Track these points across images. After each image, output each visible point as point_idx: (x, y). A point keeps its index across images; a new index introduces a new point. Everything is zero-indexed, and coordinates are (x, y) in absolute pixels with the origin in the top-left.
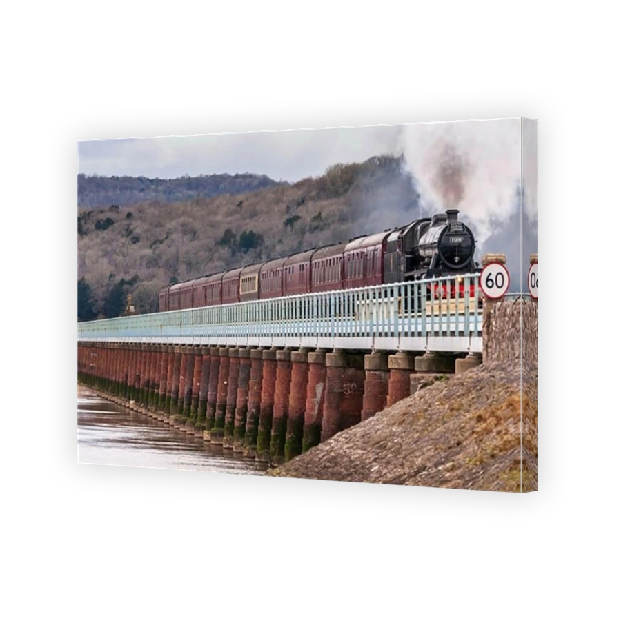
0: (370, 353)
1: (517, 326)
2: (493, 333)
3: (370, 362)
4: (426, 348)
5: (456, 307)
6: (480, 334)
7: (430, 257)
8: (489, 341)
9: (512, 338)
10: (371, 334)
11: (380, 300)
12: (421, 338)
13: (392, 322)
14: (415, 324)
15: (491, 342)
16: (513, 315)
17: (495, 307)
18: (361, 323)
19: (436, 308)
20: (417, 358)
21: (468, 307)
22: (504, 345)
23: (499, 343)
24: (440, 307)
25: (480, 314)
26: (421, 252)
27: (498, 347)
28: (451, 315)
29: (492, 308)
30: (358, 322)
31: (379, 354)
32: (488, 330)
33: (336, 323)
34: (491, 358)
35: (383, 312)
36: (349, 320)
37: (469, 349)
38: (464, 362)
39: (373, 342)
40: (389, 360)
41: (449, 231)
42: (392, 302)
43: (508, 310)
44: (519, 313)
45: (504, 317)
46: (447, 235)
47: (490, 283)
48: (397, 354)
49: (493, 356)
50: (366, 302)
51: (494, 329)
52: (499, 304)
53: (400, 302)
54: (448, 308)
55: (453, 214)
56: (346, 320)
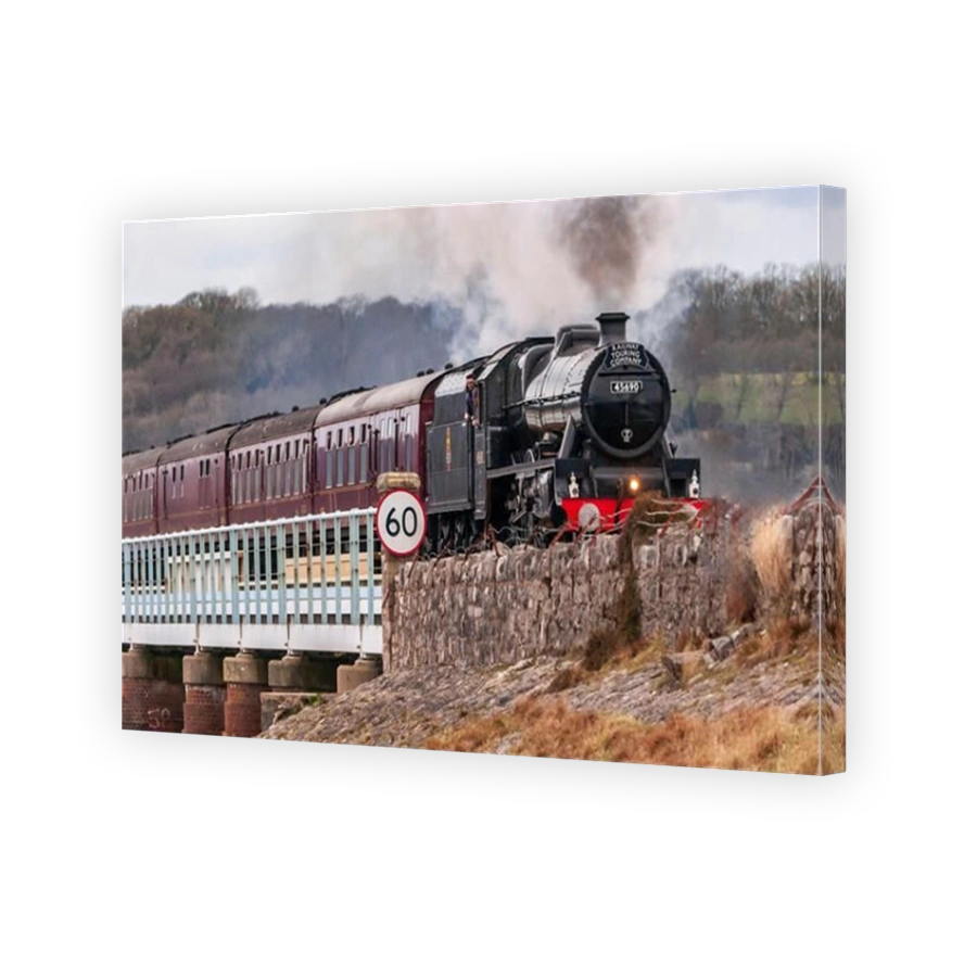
0: (192, 654)
1: (441, 606)
2: (400, 617)
3: (192, 667)
4: (286, 645)
5: (337, 569)
6: (378, 619)
7: (558, 430)
8: (393, 633)
9: (431, 629)
10: (194, 618)
11: (207, 557)
12: (279, 627)
13: (229, 597)
14: (265, 600)
15: (396, 635)
16: (433, 585)
17: (403, 570)
18: (175, 597)
19: (303, 571)
20: (272, 663)
21: (357, 571)
22: (419, 641)
23: (410, 636)
24: (309, 569)
25: (377, 583)
26: (532, 420)
27: (409, 643)
28: (329, 584)
29: (397, 573)
30: (171, 596)
31: (208, 655)
32: (391, 613)
33: (133, 597)
34: (398, 664)
35: (213, 579)
36: (155, 592)
37: (359, 647)
38: (353, 672)
39: (198, 635)
40: (225, 665)
41: (609, 365)
42: (228, 560)
43: (425, 577)
44: (443, 581)
45: (419, 589)
46: (601, 375)
47: (393, 528)
48: (238, 655)
49: (401, 661)
50: (183, 559)
51: (402, 611)
52: (410, 564)
53: (241, 560)
54: (323, 571)
55: (613, 322)
56: (151, 592)
